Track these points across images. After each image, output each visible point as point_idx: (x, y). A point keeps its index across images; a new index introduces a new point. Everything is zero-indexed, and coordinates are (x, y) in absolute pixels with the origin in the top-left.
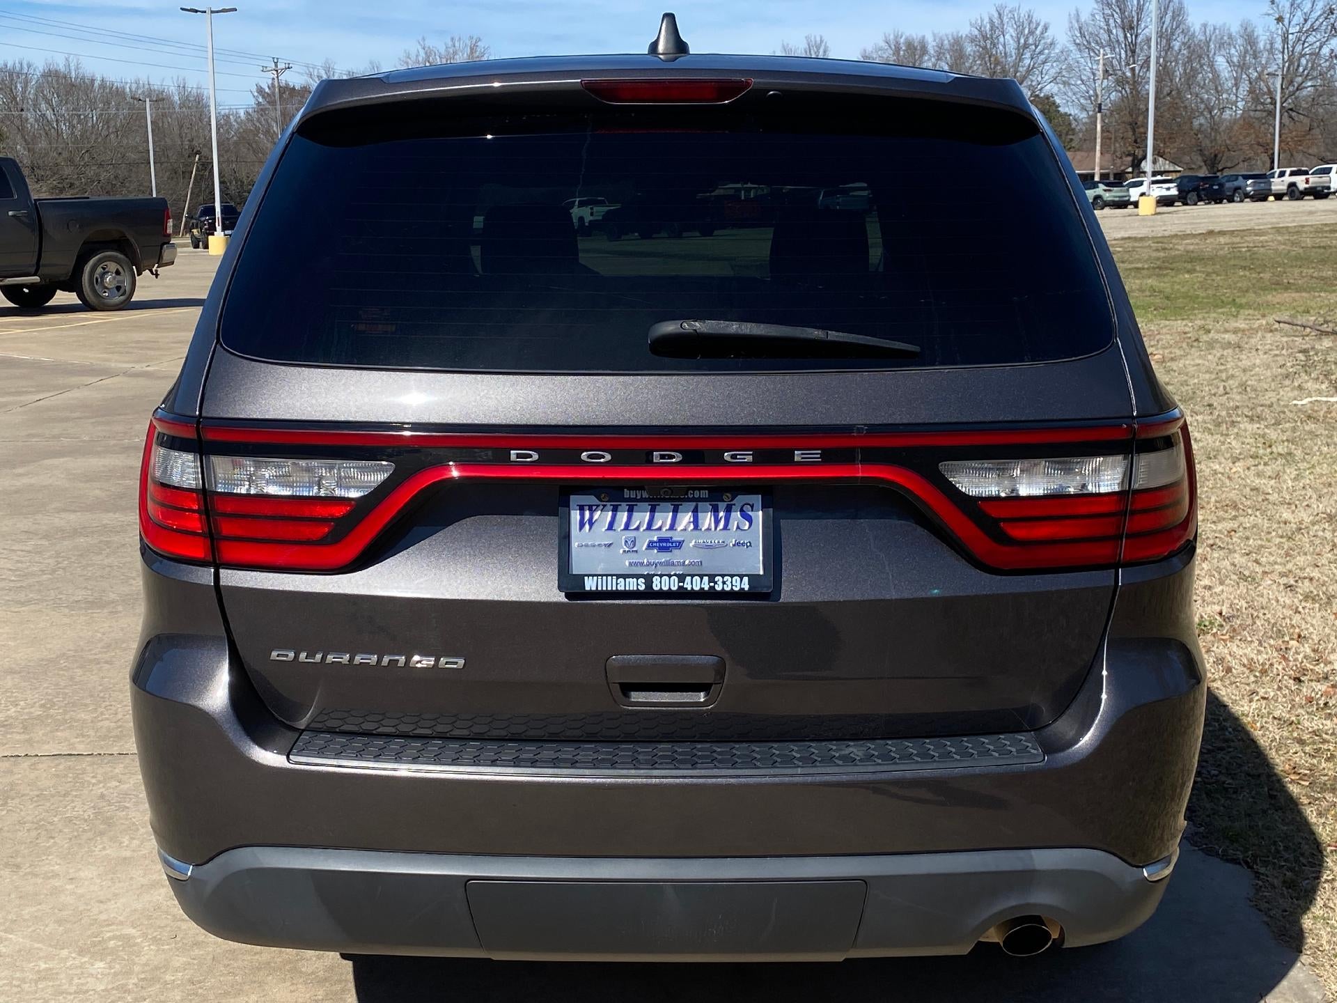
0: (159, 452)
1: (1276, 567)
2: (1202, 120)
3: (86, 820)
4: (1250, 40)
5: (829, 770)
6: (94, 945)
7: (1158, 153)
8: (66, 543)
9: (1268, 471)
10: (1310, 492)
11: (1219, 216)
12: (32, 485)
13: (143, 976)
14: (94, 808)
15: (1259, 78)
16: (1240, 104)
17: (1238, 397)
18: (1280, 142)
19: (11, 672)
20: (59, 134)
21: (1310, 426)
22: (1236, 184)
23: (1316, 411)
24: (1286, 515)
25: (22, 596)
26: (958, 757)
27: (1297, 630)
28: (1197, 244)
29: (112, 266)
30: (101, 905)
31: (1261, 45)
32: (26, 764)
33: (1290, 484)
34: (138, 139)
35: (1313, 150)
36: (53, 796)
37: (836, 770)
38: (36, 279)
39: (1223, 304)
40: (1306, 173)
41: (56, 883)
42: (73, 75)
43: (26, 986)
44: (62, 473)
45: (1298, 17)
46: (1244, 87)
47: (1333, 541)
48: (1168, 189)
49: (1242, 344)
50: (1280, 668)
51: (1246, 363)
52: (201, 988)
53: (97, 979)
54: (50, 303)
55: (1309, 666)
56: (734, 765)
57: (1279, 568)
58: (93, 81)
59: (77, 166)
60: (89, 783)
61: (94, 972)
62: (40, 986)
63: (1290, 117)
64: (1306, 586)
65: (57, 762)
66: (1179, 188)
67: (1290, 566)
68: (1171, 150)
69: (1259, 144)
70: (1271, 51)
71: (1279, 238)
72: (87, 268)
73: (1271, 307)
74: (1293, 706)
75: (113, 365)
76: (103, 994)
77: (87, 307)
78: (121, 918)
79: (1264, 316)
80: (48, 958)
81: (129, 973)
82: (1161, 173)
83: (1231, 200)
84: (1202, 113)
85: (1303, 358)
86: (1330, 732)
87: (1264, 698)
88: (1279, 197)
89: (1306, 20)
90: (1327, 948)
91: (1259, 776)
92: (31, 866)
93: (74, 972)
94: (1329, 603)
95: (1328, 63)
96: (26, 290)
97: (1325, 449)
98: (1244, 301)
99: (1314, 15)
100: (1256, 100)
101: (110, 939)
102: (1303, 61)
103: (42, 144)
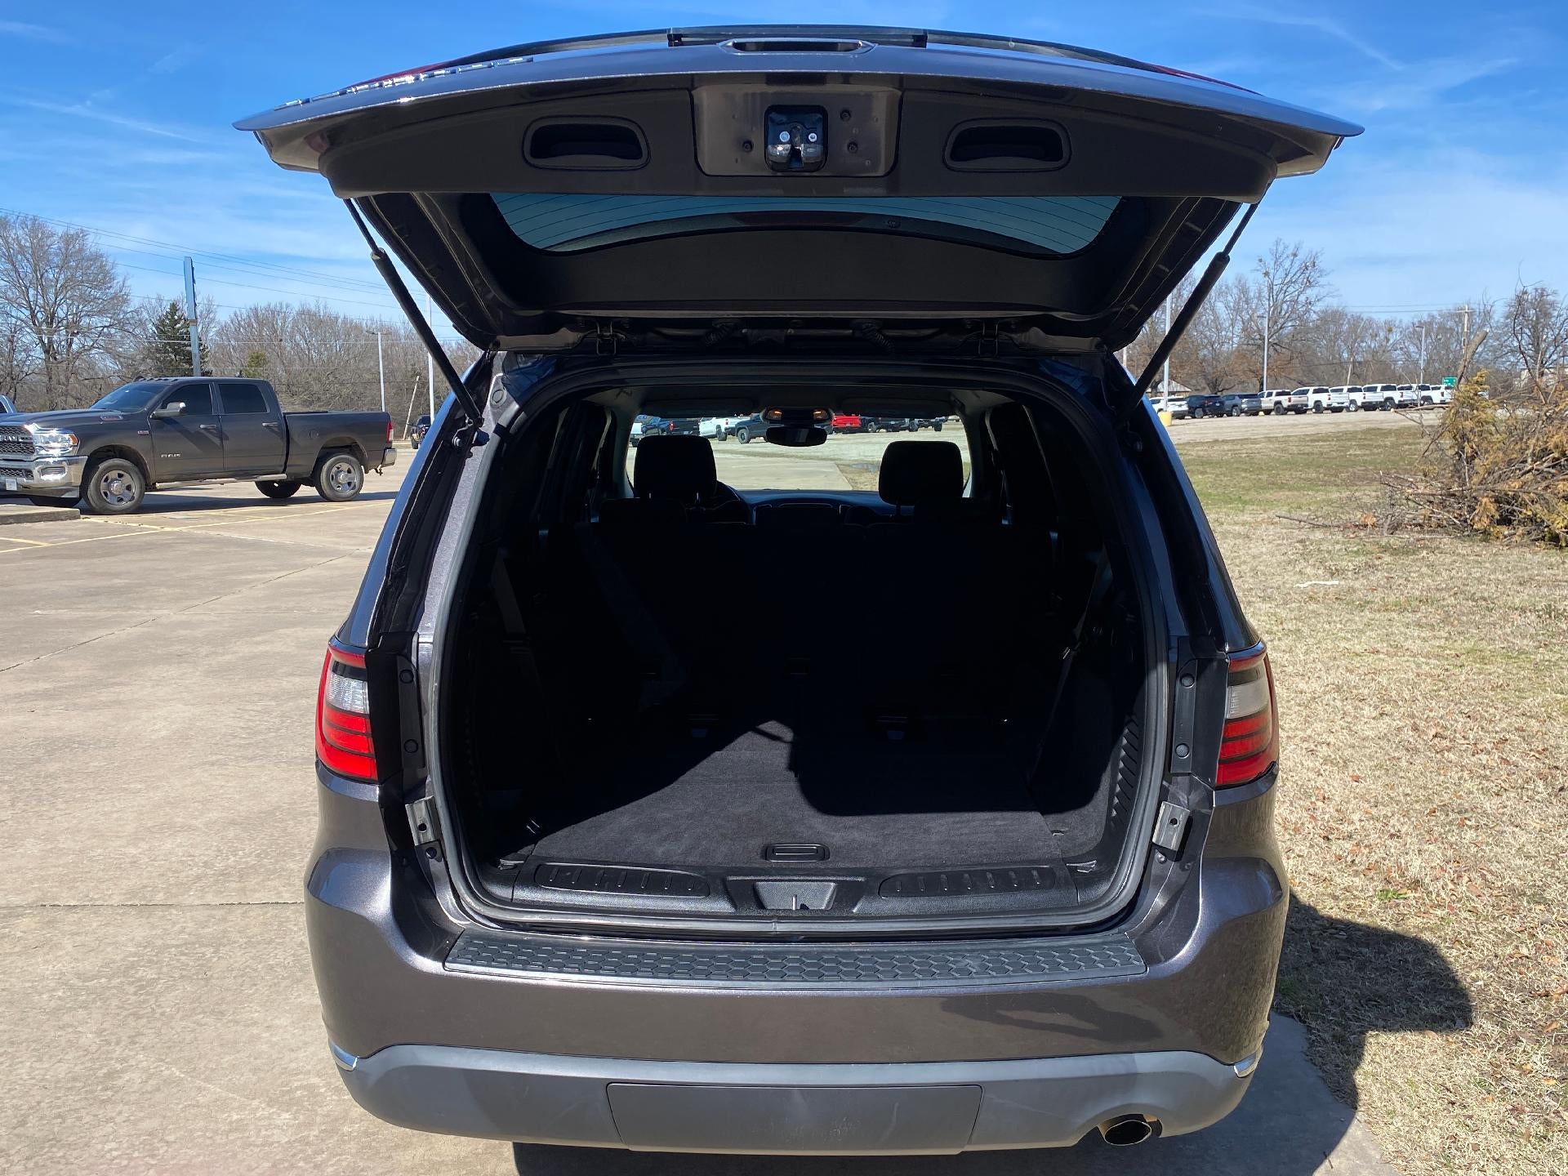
0: (333, 679)
1: (1298, 732)
2: (1205, 352)
3: (285, 967)
4: (1244, 291)
5: (947, 983)
6: (284, 1093)
7: (1172, 378)
8: (291, 704)
9: (1283, 645)
10: (1319, 666)
11: (1222, 428)
12: (267, 652)
13: (323, 1128)
14: (293, 955)
15: (1251, 319)
16: (1236, 340)
17: (1251, 581)
18: (1268, 369)
19: (233, 823)
20: (310, 359)
21: (1313, 606)
22: (1234, 402)
23: (1316, 593)
24: (1302, 686)
25: (250, 753)
26: (1067, 969)
27: (1322, 792)
28: (1206, 450)
29: (345, 466)
30: (292, 1053)
31: (1252, 294)
32: (239, 911)
33: (1302, 658)
34: (372, 364)
35: (1293, 376)
36: (259, 943)
37: (953, 983)
38: (284, 476)
39: (1231, 501)
40: (1288, 394)
41: (255, 1031)
42: (322, 314)
43: (218, 1138)
44: (292, 641)
45: (1281, 274)
46: (1239, 326)
47: (1343, 710)
48: (1180, 406)
49: (1251, 535)
50: (1310, 826)
51: (1254, 551)
52: (374, 1140)
53: (283, 1130)
54: (295, 495)
55: (1334, 825)
56: (858, 978)
57: (1300, 734)
58: (337, 318)
59: (323, 385)
60: (291, 930)
61: (279, 1122)
62: (230, 1138)
63: (1275, 350)
64: (1324, 751)
65: (265, 910)
66: (1189, 404)
67: (1309, 732)
68: (1182, 374)
69: (1250, 371)
70: (1259, 298)
71: (1271, 446)
72: (325, 468)
73: (1270, 503)
74: (1325, 863)
75: (341, 547)
76: (286, 1146)
77: (324, 498)
78: (309, 1067)
79: (1265, 511)
80: (242, 1108)
81: (309, 1125)
82: (1173, 393)
83: (1230, 415)
84: (1206, 347)
85: (1301, 547)
86: (1360, 888)
87: (1299, 856)
88: (1268, 412)
89: (1287, 275)
90: (1379, 1105)
91: (1302, 930)
92: (234, 1013)
93: (263, 1123)
94: (1346, 765)
95: (1304, 308)
96: (276, 485)
97: (1327, 626)
98: (1247, 498)
99: (1293, 271)
100: (1248, 336)
101: (297, 1088)
102: (1285, 306)
103: (297, 367)
